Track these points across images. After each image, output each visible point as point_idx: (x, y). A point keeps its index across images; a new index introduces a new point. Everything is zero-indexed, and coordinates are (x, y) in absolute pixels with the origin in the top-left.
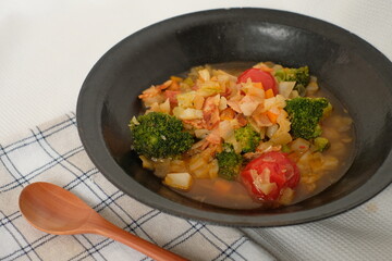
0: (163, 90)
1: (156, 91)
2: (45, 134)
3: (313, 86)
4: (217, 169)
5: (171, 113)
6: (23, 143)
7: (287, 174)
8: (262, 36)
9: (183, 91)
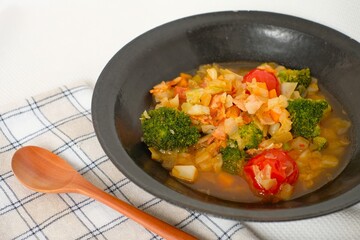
0: (173, 86)
1: (166, 87)
2: (39, 104)
3: (314, 88)
4: (221, 163)
5: (180, 108)
6: (19, 111)
7: (286, 171)
8: (267, 38)
9: (191, 88)
